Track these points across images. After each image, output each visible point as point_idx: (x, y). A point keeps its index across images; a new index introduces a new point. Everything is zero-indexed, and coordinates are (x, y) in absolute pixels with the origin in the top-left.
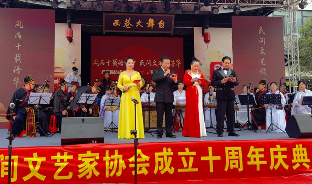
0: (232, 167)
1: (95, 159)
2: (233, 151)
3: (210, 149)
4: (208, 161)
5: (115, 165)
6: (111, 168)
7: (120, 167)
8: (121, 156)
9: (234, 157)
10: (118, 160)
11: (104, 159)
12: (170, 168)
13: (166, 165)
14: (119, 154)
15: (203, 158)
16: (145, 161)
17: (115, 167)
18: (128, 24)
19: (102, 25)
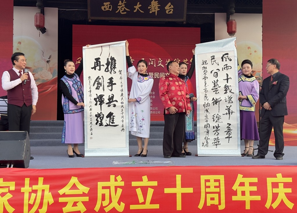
0: (209, 203)
1: (9, 189)
2: (212, 181)
3: (179, 178)
4: (175, 195)
5: (37, 198)
6: (31, 202)
7: (45, 201)
8: (47, 186)
9: (212, 189)
10: (43, 191)
11: (23, 190)
12: (119, 203)
13: (113, 200)
14: (44, 183)
15: (167, 191)
16: (82, 193)
17: (38, 201)
18: (123, 9)
19: (87, 10)
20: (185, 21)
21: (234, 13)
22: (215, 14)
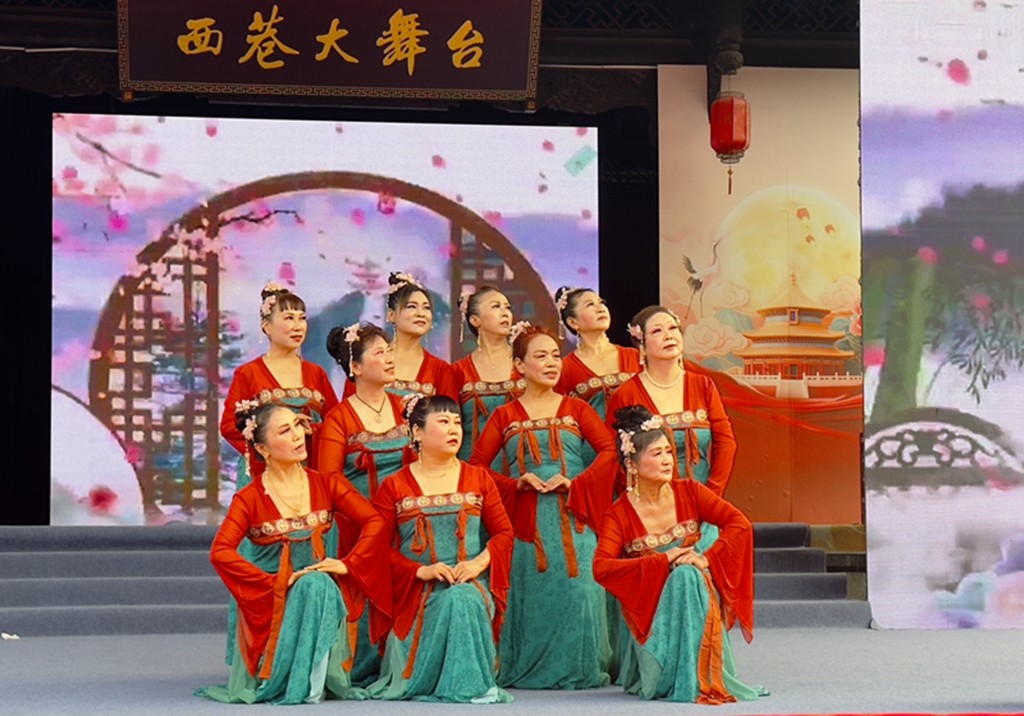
18: (270, 45)
19: (115, 51)
20: (532, 99)
21: (739, 67)
22: (661, 68)
